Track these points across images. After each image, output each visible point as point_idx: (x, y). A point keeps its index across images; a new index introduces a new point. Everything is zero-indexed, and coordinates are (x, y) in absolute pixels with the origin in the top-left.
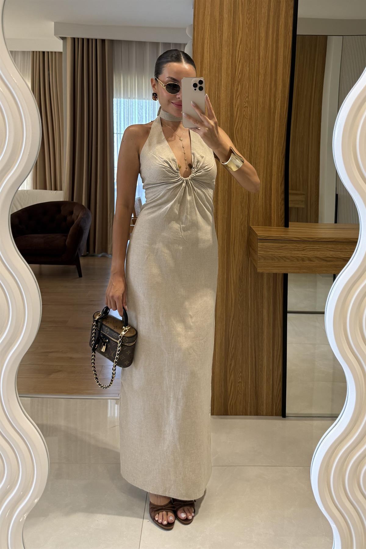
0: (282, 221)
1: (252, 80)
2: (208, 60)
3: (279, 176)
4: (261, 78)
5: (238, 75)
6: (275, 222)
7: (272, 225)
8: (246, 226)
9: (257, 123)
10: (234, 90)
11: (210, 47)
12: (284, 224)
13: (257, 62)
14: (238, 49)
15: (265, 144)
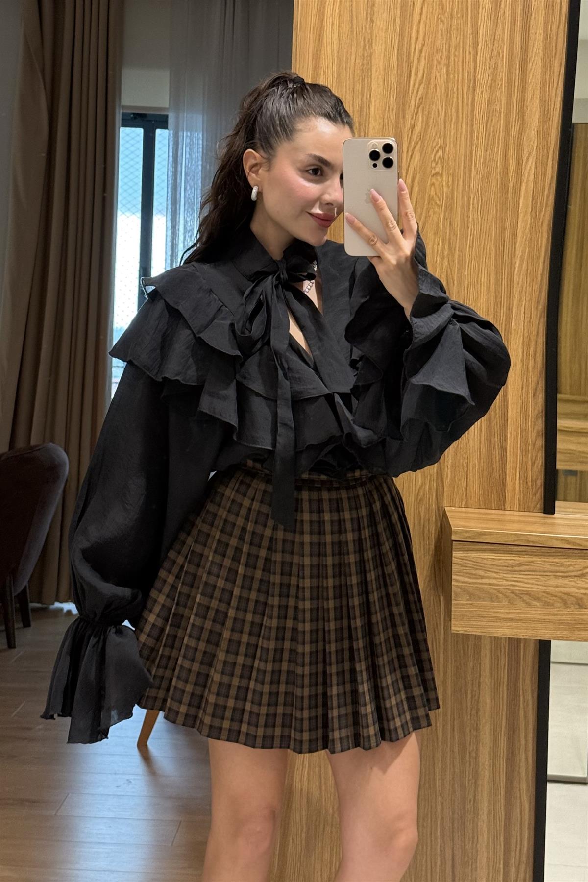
0: (535, 494)
1: (455, 100)
2: (335, 47)
3: (528, 368)
4: (482, 95)
5: (417, 86)
6: (517, 496)
7: (507, 506)
8: (433, 506)
9: (468, 217)
10: (405, 127)
11: (342, 12)
12: (540, 505)
13: (470, 53)
14: (418, 18)
15: (489, 275)
